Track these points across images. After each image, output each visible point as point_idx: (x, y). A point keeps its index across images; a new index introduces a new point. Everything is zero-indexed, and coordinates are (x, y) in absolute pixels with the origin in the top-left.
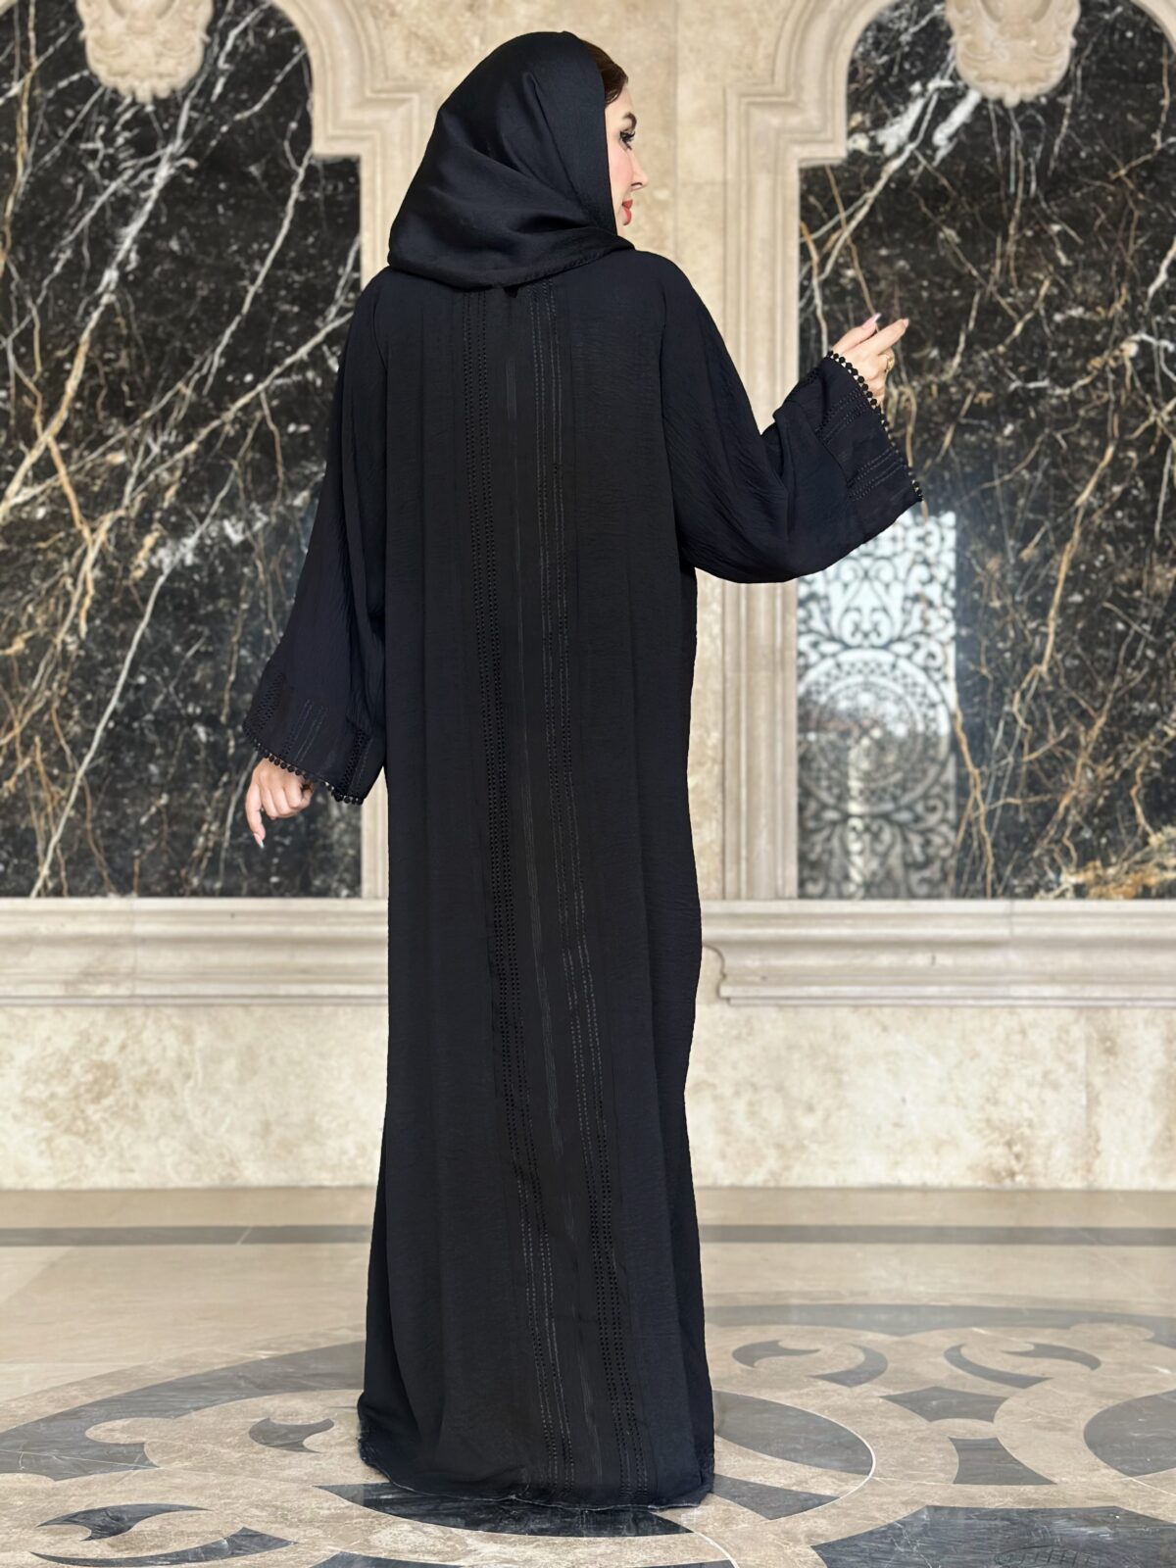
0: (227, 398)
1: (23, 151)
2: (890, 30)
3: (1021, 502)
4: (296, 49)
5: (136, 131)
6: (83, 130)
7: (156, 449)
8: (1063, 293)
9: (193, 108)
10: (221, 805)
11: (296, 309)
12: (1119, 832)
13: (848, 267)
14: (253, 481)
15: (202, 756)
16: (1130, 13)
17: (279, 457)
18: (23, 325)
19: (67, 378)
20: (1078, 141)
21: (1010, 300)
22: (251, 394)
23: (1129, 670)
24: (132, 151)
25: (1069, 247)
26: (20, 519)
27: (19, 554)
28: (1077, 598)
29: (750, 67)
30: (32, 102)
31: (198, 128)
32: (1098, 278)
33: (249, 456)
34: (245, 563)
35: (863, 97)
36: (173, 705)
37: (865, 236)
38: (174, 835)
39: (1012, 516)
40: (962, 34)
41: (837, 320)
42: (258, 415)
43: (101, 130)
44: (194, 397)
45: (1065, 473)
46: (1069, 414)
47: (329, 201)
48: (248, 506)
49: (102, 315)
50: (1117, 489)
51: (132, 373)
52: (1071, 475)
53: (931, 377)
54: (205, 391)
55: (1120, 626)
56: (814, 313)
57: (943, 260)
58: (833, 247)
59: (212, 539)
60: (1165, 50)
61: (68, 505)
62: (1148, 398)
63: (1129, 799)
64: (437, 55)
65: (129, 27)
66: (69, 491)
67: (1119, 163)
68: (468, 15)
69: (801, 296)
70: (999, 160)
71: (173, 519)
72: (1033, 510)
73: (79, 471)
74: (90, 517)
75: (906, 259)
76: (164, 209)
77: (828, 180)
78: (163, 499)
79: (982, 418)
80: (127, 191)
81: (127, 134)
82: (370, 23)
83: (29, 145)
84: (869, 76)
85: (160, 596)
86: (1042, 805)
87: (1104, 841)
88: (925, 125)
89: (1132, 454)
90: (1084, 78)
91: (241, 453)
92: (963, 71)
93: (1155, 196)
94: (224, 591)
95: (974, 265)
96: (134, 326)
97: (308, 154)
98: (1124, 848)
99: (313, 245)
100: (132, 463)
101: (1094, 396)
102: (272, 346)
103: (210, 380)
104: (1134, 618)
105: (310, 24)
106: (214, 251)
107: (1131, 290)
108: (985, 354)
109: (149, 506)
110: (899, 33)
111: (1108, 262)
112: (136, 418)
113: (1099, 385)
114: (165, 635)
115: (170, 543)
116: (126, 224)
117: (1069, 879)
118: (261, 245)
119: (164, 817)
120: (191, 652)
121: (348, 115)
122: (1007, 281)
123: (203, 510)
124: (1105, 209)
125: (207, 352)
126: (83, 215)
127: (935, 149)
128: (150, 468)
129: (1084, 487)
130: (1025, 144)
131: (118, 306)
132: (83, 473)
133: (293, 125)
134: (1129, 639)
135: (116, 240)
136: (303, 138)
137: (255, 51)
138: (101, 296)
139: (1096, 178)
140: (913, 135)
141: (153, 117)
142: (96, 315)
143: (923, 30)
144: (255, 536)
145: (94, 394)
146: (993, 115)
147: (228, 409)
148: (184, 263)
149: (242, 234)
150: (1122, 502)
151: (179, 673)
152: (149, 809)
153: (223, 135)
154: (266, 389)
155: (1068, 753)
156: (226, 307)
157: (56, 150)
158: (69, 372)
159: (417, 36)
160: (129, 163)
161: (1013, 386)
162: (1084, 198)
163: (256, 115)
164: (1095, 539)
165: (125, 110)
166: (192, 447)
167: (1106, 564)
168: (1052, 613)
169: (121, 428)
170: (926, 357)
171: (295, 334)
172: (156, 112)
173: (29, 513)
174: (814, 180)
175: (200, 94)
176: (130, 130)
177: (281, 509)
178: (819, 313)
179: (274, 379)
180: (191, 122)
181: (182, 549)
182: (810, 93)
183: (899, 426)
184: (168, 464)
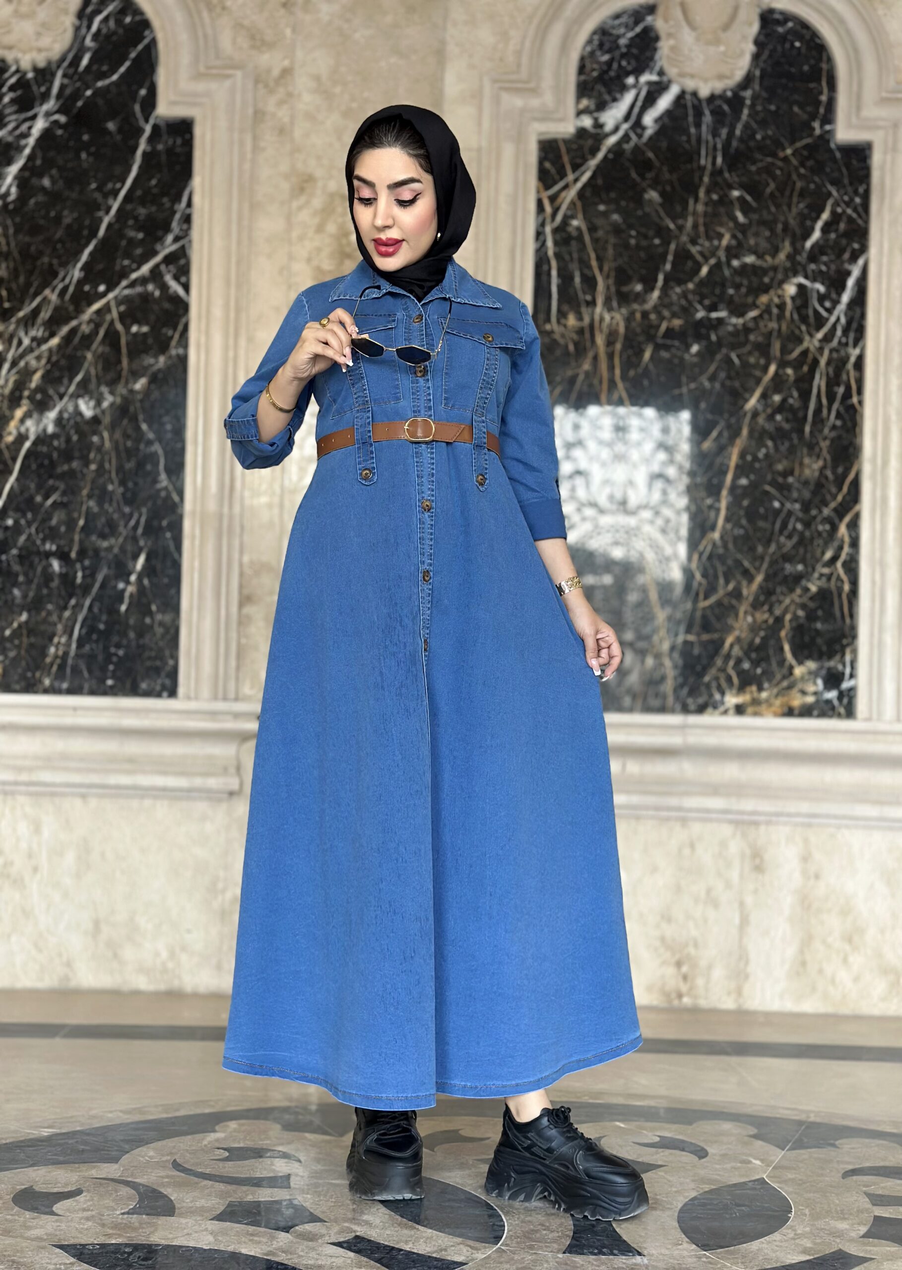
0: (84, 303)
2: (611, 35)
3: (703, 405)
4: (147, 33)
5: (19, 92)
7: (26, 342)
8: (740, 245)
9: (65, 76)
10: (70, 623)
11: (141, 236)
12: (770, 664)
13: (574, 219)
14: (104, 369)
15: (55, 584)
16: (798, 27)
17: (124, 350)
20: (754, 125)
21: (698, 248)
22: (104, 301)
23: (782, 539)
24: (14, 108)
25: (746, 209)
28: (744, 481)
29: (501, 60)
31: (68, 91)
32: (767, 233)
33: (100, 349)
34: (95, 433)
35: (589, 87)
36: (34, 543)
37: (588, 193)
38: (31, 646)
40: (667, 40)
41: (564, 259)
42: (108, 317)
44: (58, 302)
45: (737, 384)
46: (742, 338)
47: (170, 151)
48: (98, 388)
50: (777, 398)
51: (9, 282)
52: (742, 386)
53: (635, 306)
54: (68, 297)
55: (776, 504)
56: (546, 253)
57: (647, 215)
58: (563, 202)
59: (69, 414)
60: (825, 58)
62: (804, 328)
63: (779, 640)
64: (258, 42)
67: (786, 144)
68: (282, 11)
69: (536, 240)
70: (693, 139)
71: (39, 397)
72: (712, 412)
75: (619, 214)
76: (39, 154)
77: (558, 149)
78: (31, 381)
79: (673, 338)
80: (10, 139)
81: (12, 95)
82: (205, 14)
84: (594, 70)
85: (26, 457)
86: (712, 642)
87: (759, 671)
88: (636, 110)
89: (789, 371)
90: (762, 77)
91: (94, 346)
92: (667, 69)
93: (812, 170)
94: (77, 454)
95: (671, 220)
96: (13, 244)
97: (154, 115)
98: (774, 676)
99: (156, 186)
100: (7, 350)
101: (761, 324)
102: (121, 264)
103: (71, 289)
104: (787, 498)
105: (158, 14)
106: (78, 188)
107: (793, 244)
108: (678, 290)
109: (20, 386)
110: (618, 37)
111: (775, 221)
112: (11, 317)
113: (766, 316)
114: (29, 488)
115: (35, 415)
116: (9, 164)
117: (731, 700)
118: (114, 184)
119: (25, 632)
120: (50, 502)
122: (696, 233)
123: (62, 390)
124: (774, 180)
125: (70, 266)
127: (644, 128)
128: (22, 356)
129: (751, 396)
130: (714, 127)
133: (143, 92)
134: (783, 515)
136: (150, 102)
137: (114, 33)
139: (767, 156)
140: (627, 118)
141: (33, 83)
143: (637, 36)
144: (103, 412)
146: (689, 104)
147: (83, 312)
148: (54, 197)
149: (99, 175)
150: (781, 408)
151: (40, 517)
152: (12, 623)
153: (88, 98)
154: (116, 298)
155: (734, 602)
156: (85, 232)
159: (241, 26)
160: (13, 117)
161: (700, 314)
162: (759, 171)
163: (113, 83)
164: (758, 436)
165: (11, 76)
166: (55, 341)
167: (767, 456)
168: (724, 493)
170: (631, 291)
171: (138, 255)
172: (35, 78)
174: (549, 149)
175: (71, 65)
176: (15, 91)
177: (124, 391)
178: (551, 253)
179: (121, 290)
180: (62, 87)
181: (45, 421)
182: (547, 81)
183: (610, 343)
184: (36, 353)
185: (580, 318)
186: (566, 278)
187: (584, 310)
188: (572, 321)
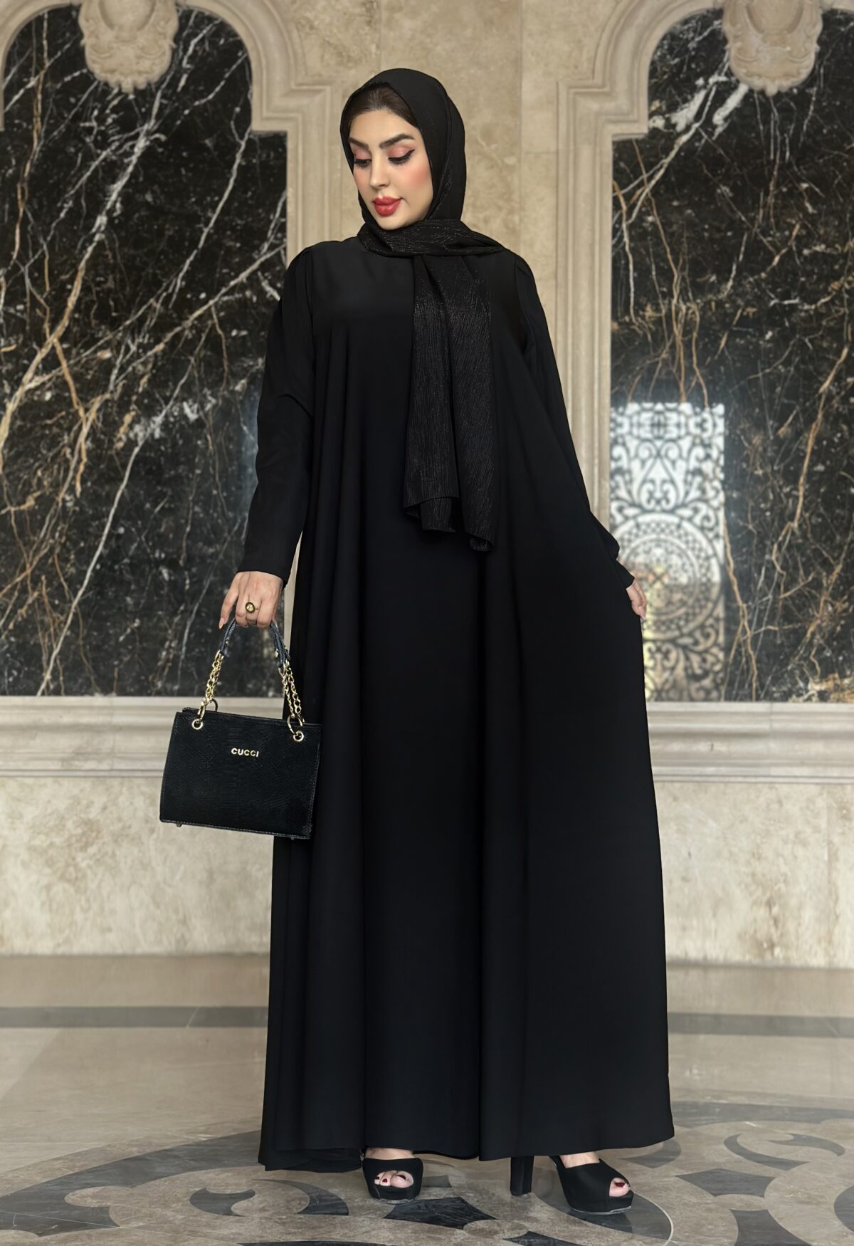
0: (186, 311)
1: (38, 127)
2: (681, 39)
3: (778, 390)
4: (240, 54)
5: (121, 114)
6: (83, 112)
7: (133, 348)
8: (809, 234)
9: (163, 97)
10: (180, 626)
11: (238, 245)
12: (852, 652)
13: (649, 215)
14: (205, 371)
15: (165, 591)
17: (225, 355)
18: (36, 257)
19: (69, 296)
20: (821, 121)
21: (770, 239)
22: (205, 308)
24: (118, 128)
25: (814, 199)
26: (33, 400)
27: (31, 429)
28: (820, 468)
29: (576, 67)
30: (44, 92)
31: (167, 111)
32: (837, 223)
33: (202, 355)
34: (199, 436)
35: (660, 89)
36: (144, 551)
37: (662, 192)
38: (144, 650)
39: (771, 401)
40: (735, 42)
41: (641, 253)
42: (210, 323)
43: (96, 113)
44: (162, 310)
45: (811, 367)
46: (814, 324)
47: (264, 165)
48: (201, 391)
49: (95, 249)
50: (850, 380)
51: (116, 292)
52: (815, 370)
53: (710, 296)
54: (170, 306)
55: (853, 491)
56: (623, 248)
57: (720, 209)
58: (638, 200)
59: (174, 417)
61: (68, 390)
64: (345, 58)
65: (117, 37)
66: (69, 378)
67: (852, 138)
68: (367, 29)
69: (614, 237)
70: (762, 135)
71: (146, 401)
72: (787, 397)
73: (76, 364)
74: (84, 400)
75: (692, 209)
76: (142, 172)
77: (635, 151)
78: (139, 385)
79: (748, 327)
80: (114, 158)
81: (114, 116)
82: (295, 34)
83: (42, 124)
84: (665, 73)
85: (136, 462)
86: (795, 630)
88: (707, 109)
90: (824, 74)
91: (196, 352)
92: (735, 69)
94: (182, 458)
95: (743, 213)
96: (119, 257)
97: (248, 131)
99: (251, 198)
100: (116, 357)
101: (833, 310)
102: (220, 272)
103: (175, 297)
105: (251, 35)
106: (177, 202)
108: (751, 279)
109: (128, 390)
110: (688, 41)
111: (844, 211)
112: (119, 325)
113: (837, 302)
114: (139, 495)
115: (143, 420)
116: (114, 182)
118: (212, 198)
119: (137, 636)
120: (158, 508)
121: (278, 101)
122: (768, 225)
123: (168, 394)
124: (841, 172)
125: (172, 277)
126: (82, 175)
127: (715, 127)
128: (129, 362)
129: (826, 379)
130: (781, 122)
131: (106, 242)
132: (80, 366)
133: (238, 110)
135: (106, 195)
136: (245, 118)
137: (209, 54)
138: (94, 235)
139: (835, 149)
140: (698, 117)
141: (134, 103)
142: (90, 249)
143: (704, 39)
144: (206, 415)
145: (88, 308)
146: (757, 102)
147: (187, 319)
148: (156, 211)
149: (198, 189)
151: (149, 525)
152: (125, 630)
153: (185, 116)
154: (216, 304)
156: (187, 244)
157: (62, 126)
158: (70, 291)
159: (328, 42)
160: (116, 138)
161: (772, 303)
162: (825, 164)
163: (209, 101)
164: (833, 420)
165: (113, 99)
166: (160, 347)
167: (842, 440)
168: (802, 480)
169: (108, 332)
170: (706, 282)
171: (238, 263)
172: (135, 100)
173: (39, 396)
174: (623, 150)
175: (168, 86)
176: (117, 113)
177: (226, 393)
178: (627, 248)
179: (221, 297)
180: (162, 107)
181: (152, 425)
182: (622, 85)
183: (686, 332)
184: (142, 360)
185: (657, 310)
186: (642, 272)
187: (660, 301)
188: (649, 312)
